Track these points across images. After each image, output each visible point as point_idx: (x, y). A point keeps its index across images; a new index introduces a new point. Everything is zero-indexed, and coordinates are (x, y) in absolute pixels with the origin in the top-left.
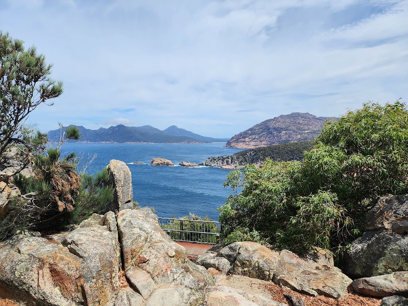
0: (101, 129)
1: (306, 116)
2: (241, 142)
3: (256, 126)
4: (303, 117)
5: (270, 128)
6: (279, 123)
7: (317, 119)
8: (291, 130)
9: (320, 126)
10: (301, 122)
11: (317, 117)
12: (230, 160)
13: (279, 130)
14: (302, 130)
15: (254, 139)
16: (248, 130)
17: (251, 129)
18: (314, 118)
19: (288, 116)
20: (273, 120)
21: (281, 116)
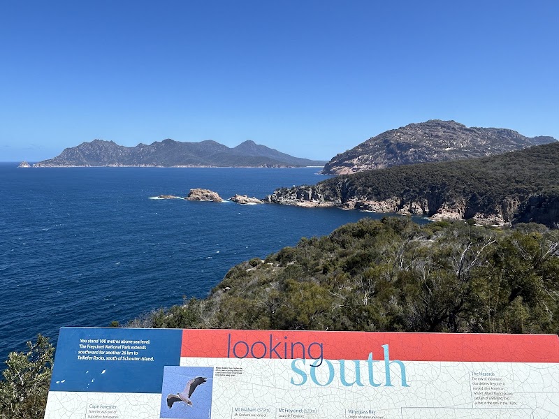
0: (140, 145)
1: (449, 126)
2: (346, 165)
3: (370, 140)
4: (445, 127)
5: (391, 144)
6: (405, 136)
7: (467, 130)
8: (422, 147)
9: (470, 141)
10: (440, 134)
11: (468, 127)
12: (310, 193)
13: (404, 147)
14: (441, 148)
15: (366, 160)
16: (357, 147)
17: (362, 145)
18: (462, 128)
19: (421, 125)
20: (397, 131)
21: (410, 126)
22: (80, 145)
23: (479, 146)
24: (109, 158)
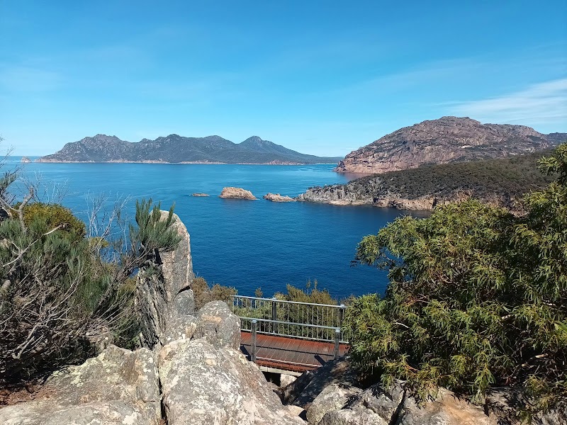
0: (144, 141)
1: (463, 122)
2: (361, 162)
4: (460, 124)
5: (407, 141)
6: (422, 134)
7: (481, 127)
8: (439, 144)
9: (486, 139)
10: (456, 132)
11: (482, 123)
12: (343, 192)
13: (421, 144)
14: (457, 145)
15: (381, 158)
16: (372, 145)
18: (477, 125)
20: (412, 128)
21: (425, 123)
22: (82, 140)
23: (494, 143)
24: (112, 153)
